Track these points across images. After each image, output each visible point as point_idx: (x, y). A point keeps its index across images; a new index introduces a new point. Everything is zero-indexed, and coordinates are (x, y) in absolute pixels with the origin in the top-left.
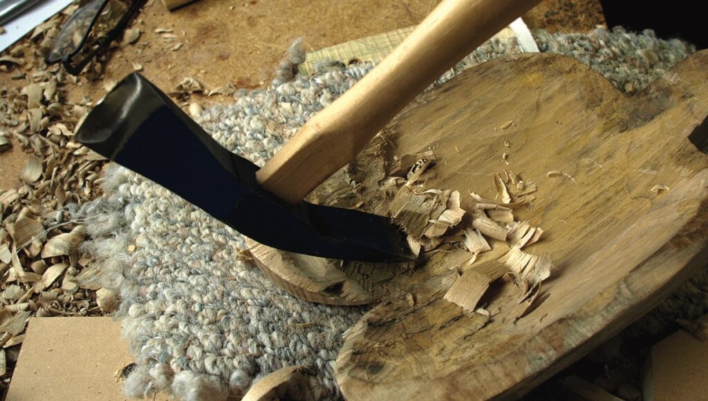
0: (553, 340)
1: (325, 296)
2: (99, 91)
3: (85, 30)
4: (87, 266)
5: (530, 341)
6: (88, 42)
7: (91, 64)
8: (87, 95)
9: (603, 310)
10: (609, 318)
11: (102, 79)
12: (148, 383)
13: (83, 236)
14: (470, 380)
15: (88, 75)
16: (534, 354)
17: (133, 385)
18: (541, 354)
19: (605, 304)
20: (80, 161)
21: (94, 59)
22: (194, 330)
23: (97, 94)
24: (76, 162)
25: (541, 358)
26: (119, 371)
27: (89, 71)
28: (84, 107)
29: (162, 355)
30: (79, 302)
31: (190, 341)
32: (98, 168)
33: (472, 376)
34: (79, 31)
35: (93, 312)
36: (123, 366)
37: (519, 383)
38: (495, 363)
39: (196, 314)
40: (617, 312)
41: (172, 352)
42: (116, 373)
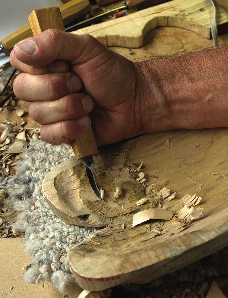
0: (186, 241)
1: (78, 220)
2: (14, 116)
3: (6, 83)
4: (7, 211)
5: (173, 241)
6: (8, 89)
7: (10, 101)
8: (7, 118)
9: (217, 229)
10: (219, 233)
11: (16, 109)
12: (38, 275)
13: (5, 194)
14: (136, 257)
15: (8, 107)
16: (174, 247)
17: (31, 276)
18: (178, 248)
19: (219, 226)
20: (4, 154)
21: (11, 98)
22: (65, 246)
23: (13, 117)
24: (1, 154)
25: (177, 250)
26: (25, 268)
27: (8, 105)
28: (6, 124)
29: (47, 260)
30: (3, 230)
31: (62, 253)
32: (13, 158)
33: (138, 256)
34: (3, 83)
35: (10, 235)
36: (27, 265)
37: (163, 261)
38: (152, 250)
39: (66, 238)
40: (224, 230)
41: (52, 259)
42: (23, 269)
